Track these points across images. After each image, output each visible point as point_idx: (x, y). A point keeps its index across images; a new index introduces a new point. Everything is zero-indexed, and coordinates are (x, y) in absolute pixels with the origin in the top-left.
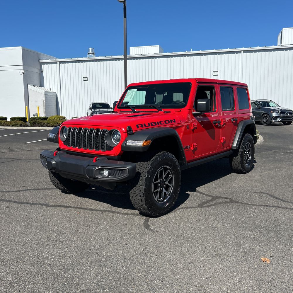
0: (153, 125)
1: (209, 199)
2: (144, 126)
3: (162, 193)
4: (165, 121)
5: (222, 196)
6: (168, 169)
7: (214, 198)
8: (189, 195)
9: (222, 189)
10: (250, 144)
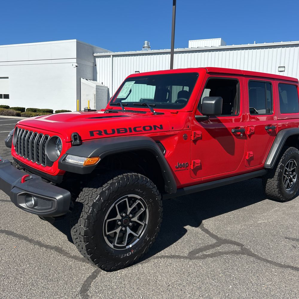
0: (121, 132)
1: (210, 243)
2: (103, 133)
3: (125, 235)
4: (144, 128)
5: (233, 240)
6: (137, 199)
7: (221, 241)
8: (186, 231)
9: (239, 227)
10: (295, 161)
